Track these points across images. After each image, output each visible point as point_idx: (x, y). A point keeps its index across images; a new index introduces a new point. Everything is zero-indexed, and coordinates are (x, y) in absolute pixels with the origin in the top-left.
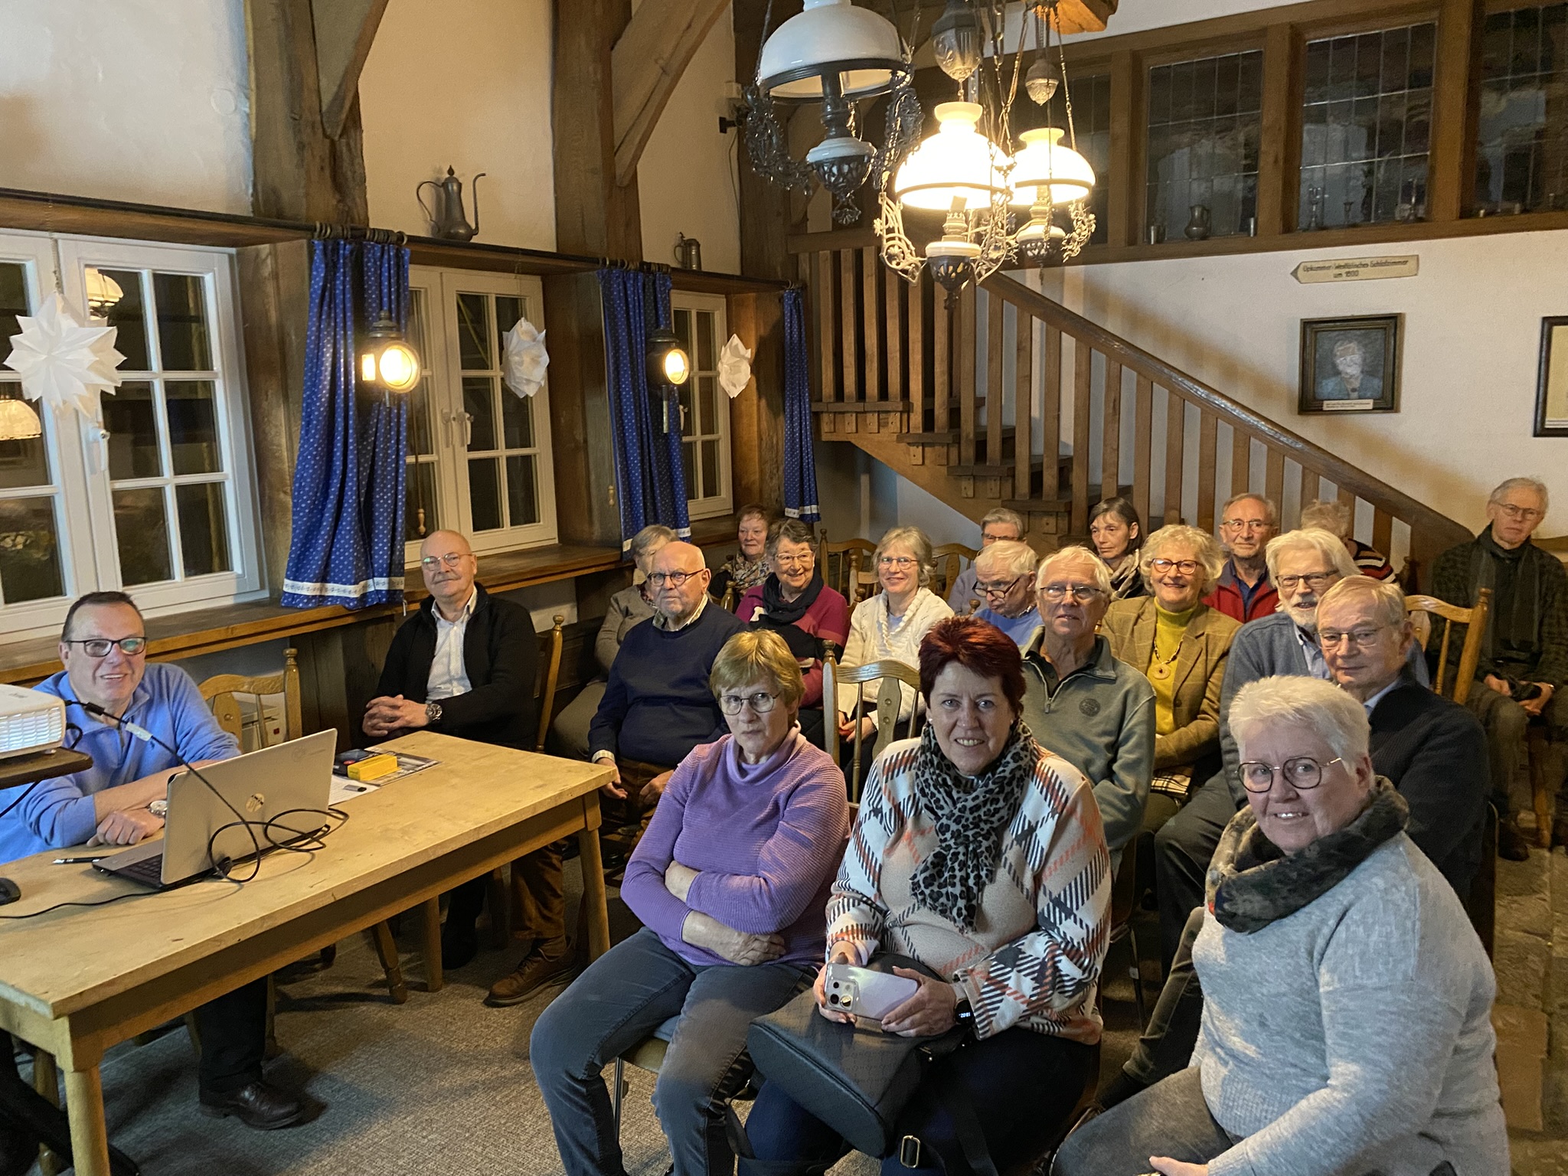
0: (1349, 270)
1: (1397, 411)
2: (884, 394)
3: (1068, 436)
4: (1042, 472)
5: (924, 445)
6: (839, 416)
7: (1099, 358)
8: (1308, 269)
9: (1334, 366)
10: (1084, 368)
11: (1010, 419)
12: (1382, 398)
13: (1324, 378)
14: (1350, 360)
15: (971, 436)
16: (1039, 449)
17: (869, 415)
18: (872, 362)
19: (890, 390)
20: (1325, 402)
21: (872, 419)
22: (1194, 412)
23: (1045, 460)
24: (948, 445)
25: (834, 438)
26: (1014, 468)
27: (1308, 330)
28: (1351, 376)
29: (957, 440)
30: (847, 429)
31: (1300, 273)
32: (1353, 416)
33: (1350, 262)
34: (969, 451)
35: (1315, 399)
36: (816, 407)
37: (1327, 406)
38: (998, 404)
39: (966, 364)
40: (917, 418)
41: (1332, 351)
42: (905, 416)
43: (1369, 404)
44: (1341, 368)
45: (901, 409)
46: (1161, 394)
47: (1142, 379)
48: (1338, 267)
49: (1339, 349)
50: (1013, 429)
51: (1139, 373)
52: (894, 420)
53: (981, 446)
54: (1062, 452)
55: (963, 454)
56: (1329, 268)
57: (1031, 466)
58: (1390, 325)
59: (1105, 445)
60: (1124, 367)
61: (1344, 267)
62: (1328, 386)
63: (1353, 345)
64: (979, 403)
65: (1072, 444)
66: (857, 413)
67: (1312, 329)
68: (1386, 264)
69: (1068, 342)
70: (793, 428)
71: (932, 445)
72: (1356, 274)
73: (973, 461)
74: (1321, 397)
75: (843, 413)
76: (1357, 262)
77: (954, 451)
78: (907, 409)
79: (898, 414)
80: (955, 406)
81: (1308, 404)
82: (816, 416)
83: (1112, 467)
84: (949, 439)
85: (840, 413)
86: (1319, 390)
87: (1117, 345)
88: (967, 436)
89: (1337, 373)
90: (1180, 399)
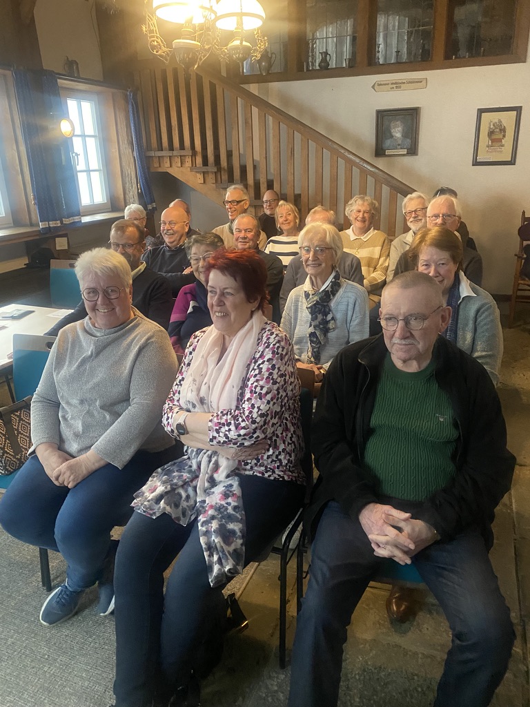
0: (397, 85)
1: (417, 155)
2: (182, 147)
5: (204, 173)
6: (161, 159)
7: (284, 127)
8: (379, 85)
9: (390, 133)
10: (277, 132)
12: (411, 149)
13: (386, 139)
14: (397, 132)
15: (226, 168)
17: (176, 158)
19: (185, 144)
20: (387, 151)
21: (178, 160)
22: (327, 154)
23: (261, 181)
24: (215, 173)
25: (160, 170)
27: (379, 115)
28: (398, 138)
29: (219, 170)
30: (166, 167)
31: (376, 87)
32: (398, 157)
33: (397, 81)
34: (225, 177)
35: (382, 149)
38: (238, 151)
39: (221, 131)
40: (199, 160)
41: (390, 126)
42: (194, 158)
43: (405, 152)
44: (394, 134)
45: (191, 154)
46: (312, 145)
47: (303, 137)
48: (392, 84)
49: (392, 124)
51: (302, 135)
52: (188, 160)
53: (231, 172)
56: (388, 84)
58: (414, 113)
60: (295, 132)
61: (396, 83)
62: (388, 143)
64: (230, 154)
66: (170, 157)
67: (381, 115)
68: (413, 82)
69: (269, 118)
71: (208, 173)
72: (400, 87)
73: (227, 181)
74: (385, 148)
75: (163, 157)
76: (401, 81)
77: (218, 176)
78: (194, 154)
79: (190, 157)
81: (379, 152)
83: (291, 182)
84: (216, 170)
85: (161, 157)
86: (384, 146)
88: (224, 167)
89: (392, 136)
90: (321, 148)
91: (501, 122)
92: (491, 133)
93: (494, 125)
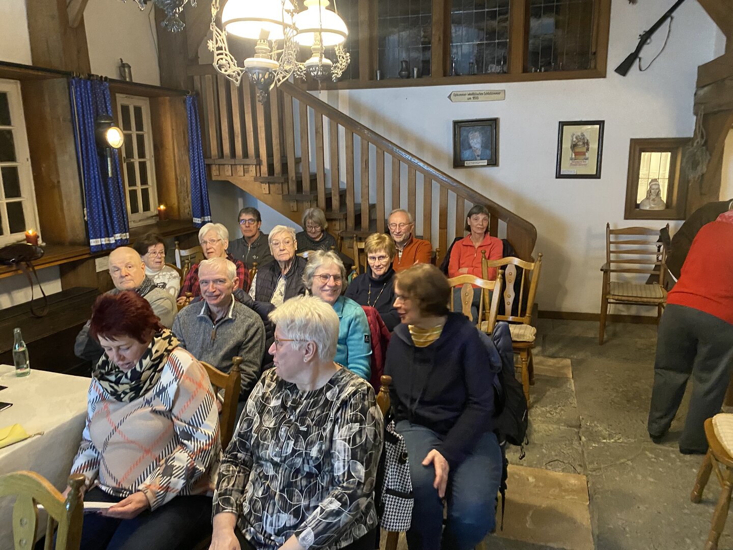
0: (475, 96)
1: (498, 166)
2: (246, 155)
3: (343, 178)
4: (331, 198)
5: (269, 183)
6: (221, 167)
7: (357, 138)
8: (455, 95)
9: (469, 144)
10: (350, 143)
11: (313, 169)
12: (491, 159)
13: (465, 150)
14: (476, 140)
15: (294, 178)
16: (329, 185)
17: (238, 166)
18: (238, 137)
19: (249, 152)
20: (466, 162)
21: (240, 169)
22: (404, 167)
23: (332, 191)
24: (282, 183)
25: (219, 179)
26: (317, 196)
27: (456, 126)
28: (477, 149)
29: (287, 181)
30: (226, 174)
31: (452, 97)
32: (478, 169)
33: (474, 92)
34: (293, 187)
35: (461, 161)
36: (208, 162)
37: (467, 163)
38: (307, 161)
39: (289, 141)
40: (264, 168)
41: (468, 136)
42: (258, 167)
44: (472, 145)
45: (255, 163)
46: (388, 157)
47: (379, 150)
48: (469, 94)
49: (470, 136)
50: (315, 175)
51: (377, 147)
52: (253, 169)
53: (299, 184)
54: (341, 187)
55: (290, 188)
56: (465, 95)
57: (326, 194)
58: (493, 123)
59: (362, 184)
60: (369, 143)
61: (472, 94)
62: (466, 154)
63: (477, 134)
64: (298, 161)
65: (346, 182)
66: (231, 165)
67: (458, 125)
68: (491, 94)
69: (342, 129)
70: (195, 173)
71: (274, 183)
72: (478, 98)
73: (295, 192)
74: (463, 160)
75: (224, 165)
76: (478, 92)
77: (285, 186)
78: (259, 163)
79: (254, 166)
80: (285, 162)
81: (458, 163)
82: (209, 166)
83: (366, 195)
84: (282, 180)
85: (222, 165)
86: (462, 156)
87: (366, 132)
88: (292, 177)
89: (470, 147)
90: (398, 160)
91: (584, 135)
92: (574, 146)
93: (576, 138)
